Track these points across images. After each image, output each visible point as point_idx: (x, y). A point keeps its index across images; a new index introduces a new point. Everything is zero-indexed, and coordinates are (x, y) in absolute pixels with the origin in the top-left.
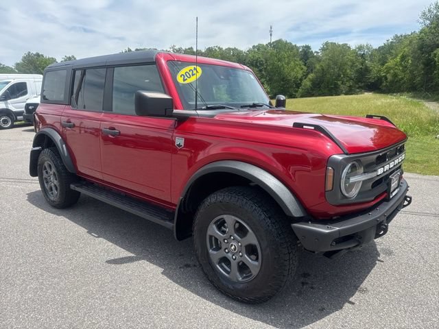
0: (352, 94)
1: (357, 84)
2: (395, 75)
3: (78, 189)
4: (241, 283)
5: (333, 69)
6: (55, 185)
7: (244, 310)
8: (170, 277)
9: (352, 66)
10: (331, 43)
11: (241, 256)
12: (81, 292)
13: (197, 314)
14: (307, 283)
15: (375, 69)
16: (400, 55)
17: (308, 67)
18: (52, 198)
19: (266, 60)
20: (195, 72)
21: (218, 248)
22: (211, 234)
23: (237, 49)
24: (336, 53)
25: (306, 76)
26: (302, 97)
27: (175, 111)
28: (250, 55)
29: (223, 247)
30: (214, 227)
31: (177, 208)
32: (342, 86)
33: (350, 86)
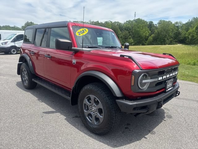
0: (171, 45)
1: (174, 40)
2: (193, 36)
3: (35, 81)
4: (96, 125)
5: (163, 32)
6: (27, 79)
7: (96, 138)
8: (68, 121)
9: (172, 31)
10: (163, 21)
11: (96, 113)
12: (28, 125)
13: (75, 138)
14: (128, 128)
15: (183, 33)
16: (195, 27)
17: (151, 31)
18: (25, 85)
19: (132, 28)
20: (85, 31)
21: (88, 109)
22: (85, 103)
23: (119, 22)
24: (165, 25)
25: (150, 35)
26: (148, 45)
27: (73, 48)
28: (125, 25)
29: (90, 109)
30: (86, 100)
31: (72, 91)
32: (167, 40)
33: (171, 41)
